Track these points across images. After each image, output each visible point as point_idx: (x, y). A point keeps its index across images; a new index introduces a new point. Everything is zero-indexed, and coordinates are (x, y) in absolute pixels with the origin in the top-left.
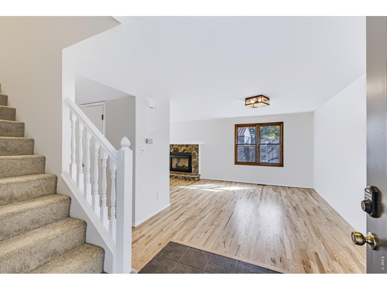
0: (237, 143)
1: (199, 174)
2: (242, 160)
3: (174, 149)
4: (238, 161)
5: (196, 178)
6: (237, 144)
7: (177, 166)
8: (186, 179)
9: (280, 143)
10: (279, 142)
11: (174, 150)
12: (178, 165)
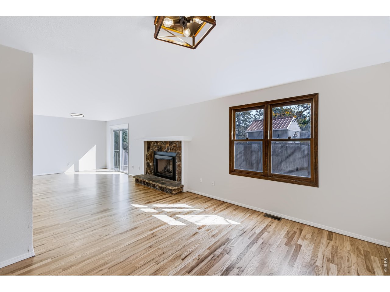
0: (234, 137)
1: (182, 183)
2: (241, 168)
3: (158, 147)
4: (235, 168)
5: (174, 190)
6: (234, 140)
7: (166, 170)
8: (163, 190)
9: (312, 137)
10: (309, 136)
11: (158, 149)
12: (169, 168)
